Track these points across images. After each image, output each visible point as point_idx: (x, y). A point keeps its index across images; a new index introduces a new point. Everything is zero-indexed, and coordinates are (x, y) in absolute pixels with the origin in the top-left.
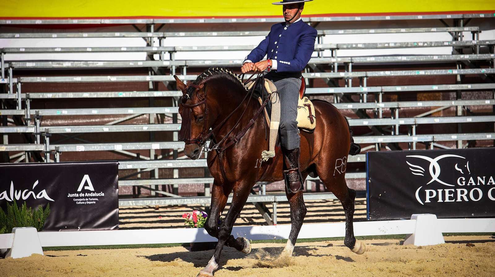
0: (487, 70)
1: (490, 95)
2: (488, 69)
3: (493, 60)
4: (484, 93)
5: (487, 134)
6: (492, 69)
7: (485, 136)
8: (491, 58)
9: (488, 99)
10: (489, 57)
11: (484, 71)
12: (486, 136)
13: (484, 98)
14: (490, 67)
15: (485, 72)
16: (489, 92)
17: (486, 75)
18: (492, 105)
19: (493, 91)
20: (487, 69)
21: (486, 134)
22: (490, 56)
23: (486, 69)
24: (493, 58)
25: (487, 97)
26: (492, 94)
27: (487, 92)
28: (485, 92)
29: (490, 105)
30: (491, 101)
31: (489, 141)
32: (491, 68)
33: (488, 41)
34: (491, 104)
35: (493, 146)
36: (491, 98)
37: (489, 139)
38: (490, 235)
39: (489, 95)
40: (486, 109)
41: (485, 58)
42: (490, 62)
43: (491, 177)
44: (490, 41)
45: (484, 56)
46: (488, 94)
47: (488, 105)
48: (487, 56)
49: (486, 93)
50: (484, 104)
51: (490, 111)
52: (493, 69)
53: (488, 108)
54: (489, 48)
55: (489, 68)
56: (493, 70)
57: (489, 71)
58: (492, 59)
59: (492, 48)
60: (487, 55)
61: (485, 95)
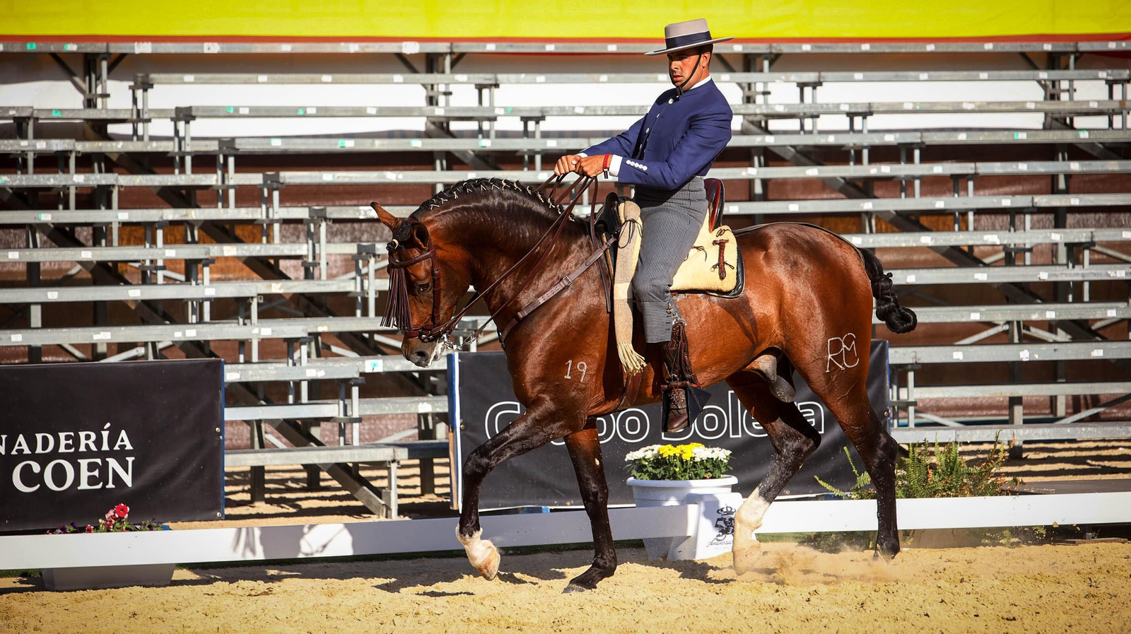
0: (13, 179)
1: (20, 237)
2: (14, 176)
3: (26, 155)
4: (6, 234)
5: (12, 331)
6: (24, 177)
7: (7, 336)
8: (22, 149)
9: (14, 248)
10: (16, 147)
11: (6, 181)
12: (10, 338)
13: (4, 244)
14: (19, 172)
15: (8, 184)
16: (18, 231)
17: (11, 191)
18: (24, 262)
19: (27, 228)
20: (12, 176)
21: (9, 332)
22: (19, 145)
23: (9, 176)
24: (26, 149)
25: (12, 242)
26: (25, 236)
27: (12, 231)
28: (7, 231)
29: (19, 263)
30: (21, 253)
31: (18, 349)
32: (22, 173)
33: (13, 108)
34: (22, 260)
35: (26, 360)
36: (22, 246)
37: (17, 344)
38: (15, 576)
39: (17, 237)
40: (10, 273)
41: (6, 149)
42: (20, 159)
43: (21, 436)
44: (18, 107)
45: (5, 145)
46: (15, 235)
47: (15, 263)
48: (11, 145)
49: (10, 233)
50: (6, 260)
51: (20, 279)
52: (26, 176)
53: (15, 269)
54: (15, 124)
55: (16, 173)
56: (27, 179)
57: (16, 180)
58: (23, 152)
59: (24, 125)
60: (11, 141)
61: (8, 237)
